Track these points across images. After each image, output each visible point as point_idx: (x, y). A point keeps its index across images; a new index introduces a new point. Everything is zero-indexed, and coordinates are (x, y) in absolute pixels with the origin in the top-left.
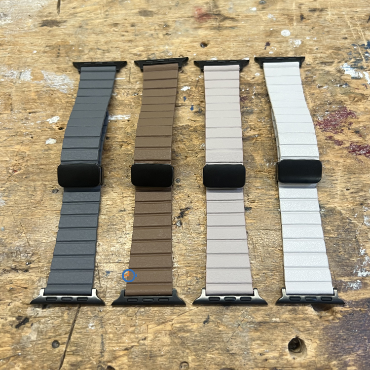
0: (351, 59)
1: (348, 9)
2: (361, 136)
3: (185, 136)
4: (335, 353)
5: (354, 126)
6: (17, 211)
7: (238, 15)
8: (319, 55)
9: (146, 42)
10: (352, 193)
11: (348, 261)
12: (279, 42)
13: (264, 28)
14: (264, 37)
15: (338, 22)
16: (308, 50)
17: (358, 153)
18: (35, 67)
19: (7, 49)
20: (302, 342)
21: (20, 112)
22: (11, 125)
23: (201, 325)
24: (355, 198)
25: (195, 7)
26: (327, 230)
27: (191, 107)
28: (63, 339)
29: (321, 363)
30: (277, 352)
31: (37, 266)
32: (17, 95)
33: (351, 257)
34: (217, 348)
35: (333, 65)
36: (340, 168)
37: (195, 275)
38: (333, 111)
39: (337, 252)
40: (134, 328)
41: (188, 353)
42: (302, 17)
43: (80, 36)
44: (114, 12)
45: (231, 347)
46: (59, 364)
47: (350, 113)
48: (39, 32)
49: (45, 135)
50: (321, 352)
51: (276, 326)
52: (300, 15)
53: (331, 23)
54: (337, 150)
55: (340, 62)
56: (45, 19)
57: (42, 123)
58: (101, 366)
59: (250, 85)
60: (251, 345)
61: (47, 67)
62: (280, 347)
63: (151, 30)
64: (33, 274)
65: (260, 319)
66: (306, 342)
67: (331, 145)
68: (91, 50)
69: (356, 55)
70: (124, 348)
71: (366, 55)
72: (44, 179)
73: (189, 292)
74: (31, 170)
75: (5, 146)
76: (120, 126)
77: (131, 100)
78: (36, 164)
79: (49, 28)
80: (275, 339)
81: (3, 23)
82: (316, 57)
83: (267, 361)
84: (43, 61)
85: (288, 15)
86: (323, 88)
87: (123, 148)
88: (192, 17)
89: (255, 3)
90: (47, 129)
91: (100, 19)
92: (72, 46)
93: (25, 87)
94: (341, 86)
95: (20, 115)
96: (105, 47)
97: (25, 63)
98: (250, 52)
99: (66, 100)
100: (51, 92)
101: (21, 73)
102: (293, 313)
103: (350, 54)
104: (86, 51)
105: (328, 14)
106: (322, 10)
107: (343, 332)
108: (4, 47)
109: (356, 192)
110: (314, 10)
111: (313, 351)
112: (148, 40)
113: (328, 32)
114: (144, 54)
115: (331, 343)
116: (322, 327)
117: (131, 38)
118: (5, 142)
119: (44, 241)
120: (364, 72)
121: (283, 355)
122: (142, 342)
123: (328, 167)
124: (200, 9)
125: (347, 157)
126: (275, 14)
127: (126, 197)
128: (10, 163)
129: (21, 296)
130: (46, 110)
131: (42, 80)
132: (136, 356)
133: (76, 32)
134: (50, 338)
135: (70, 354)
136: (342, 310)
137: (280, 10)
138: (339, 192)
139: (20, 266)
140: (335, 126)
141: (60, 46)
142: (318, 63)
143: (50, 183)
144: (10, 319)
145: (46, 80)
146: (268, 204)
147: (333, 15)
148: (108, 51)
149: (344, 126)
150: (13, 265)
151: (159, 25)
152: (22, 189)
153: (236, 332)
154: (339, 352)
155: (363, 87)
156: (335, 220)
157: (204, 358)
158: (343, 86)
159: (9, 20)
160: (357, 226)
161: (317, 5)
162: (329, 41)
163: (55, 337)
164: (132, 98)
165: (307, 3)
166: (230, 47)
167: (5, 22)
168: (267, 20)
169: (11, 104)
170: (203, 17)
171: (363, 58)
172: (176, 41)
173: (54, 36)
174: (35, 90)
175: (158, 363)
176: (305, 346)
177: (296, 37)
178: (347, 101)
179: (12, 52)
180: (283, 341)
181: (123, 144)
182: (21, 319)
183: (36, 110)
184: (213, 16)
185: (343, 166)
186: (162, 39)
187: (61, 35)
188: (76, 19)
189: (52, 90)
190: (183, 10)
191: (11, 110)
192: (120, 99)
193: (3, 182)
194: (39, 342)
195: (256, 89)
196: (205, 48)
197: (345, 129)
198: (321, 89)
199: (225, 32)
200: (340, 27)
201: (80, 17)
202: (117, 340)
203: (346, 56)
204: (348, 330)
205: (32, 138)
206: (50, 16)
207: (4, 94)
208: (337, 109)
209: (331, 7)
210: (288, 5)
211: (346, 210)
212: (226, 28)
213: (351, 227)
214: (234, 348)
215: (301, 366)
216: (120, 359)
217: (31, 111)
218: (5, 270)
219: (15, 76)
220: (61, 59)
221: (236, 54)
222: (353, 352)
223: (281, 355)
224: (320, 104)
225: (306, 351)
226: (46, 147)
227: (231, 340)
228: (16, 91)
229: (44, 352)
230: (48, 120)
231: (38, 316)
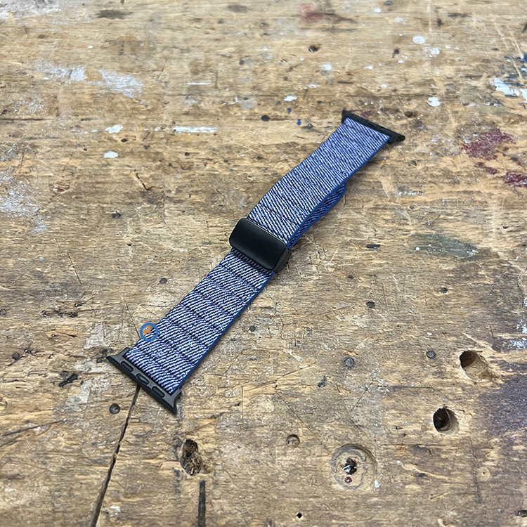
0: (504, 73)
1: (498, 16)
2: (519, 164)
3: (290, 156)
4: (497, 428)
5: (510, 152)
6: (64, 239)
7: (357, 16)
8: (463, 68)
9: (238, 42)
10: (511, 231)
11: (508, 314)
12: (411, 50)
13: (392, 32)
14: (391, 43)
15: (485, 31)
16: (448, 61)
17: (517, 184)
18: (90, 65)
19: (52, 42)
20: (451, 413)
21: (70, 118)
22: (56, 133)
23: (316, 388)
24: (515, 237)
25: (302, 5)
26: (481, 275)
27: (297, 121)
28: (125, 403)
29: (478, 441)
30: (418, 425)
31: (90, 308)
32: (65, 98)
33: (513, 308)
34: (337, 417)
35: (481, 79)
36: (495, 201)
37: (305, 326)
38: (482, 134)
39: (495, 303)
40: (224, 390)
41: (297, 423)
42: (440, 23)
43: (151, 31)
44: (196, 6)
45: (356, 418)
46: (119, 434)
47: (505, 136)
48: (96, 24)
49: (103, 147)
50: (478, 426)
51: (416, 392)
52: (436, 20)
53: (477, 31)
54: (490, 180)
55: (489, 77)
56: (105, 9)
57: (100, 132)
58: (178, 438)
59: (375, 98)
60: (384, 416)
61: (106, 65)
62: (423, 418)
63: (244, 29)
64: (84, 319)
65: (394, 383)
66: (457, 414)
67: (481, 173)
68: (165, 48)
69: (510, 69)
70: (210, 415)
71: (523, 69)
72: (101, 200)
73: (299, 347)
74: (83, 189)
75: (48, 159)
76: (204, 141)
77: (219, 110)
78: (90, 181)
79: (109, 20)
80: (416, 409)
81: (48, 11)
82: (458, 69)
83: (406, 437)
84: (101, 58)
85: (421, 19)
86: (468, 106)
87: (208, 167)
88: (298, 16)
89: (380, 3)
90: (105, 140)
91: (178, 12)
92: (140, 42)
93: (76, 89)
94: (492, 104)
95: (70, 121)
96: (184, 46)
97: (77, 59)
98: (374, 60)
99: (132, 106)
100: (111, 95)
101: (71, 71)
102: (439, 377)
103: (502, 67)
104: (159, 50)
105: (473, 21)
106: (464, 15)
107: (506, 402)
108: (49, 40)
109: (516, 231)
110: (455, 15)
111: (467, 425)
112: (241, 40)
113: (473, 41)
114: (234, 55)
115: (490, 415)
116: (478, 395)
117: (219, 36)
118: (48, 154)
119: (100, 277)
120: (521, 90)
121: (427, 429)
122: (235, 407)
123: (479, 199)
124: (308, 8)
125: (503, 187)
126: (405, 17)
127: (211, 226)
128: (55, 180)
129: (67, 345)
130: (105, 117)
131: (100, 80)
132: (227, 426)
133: (145, 26)
134: (106, 401)
135: (134, 422)
136: (504, 374)
137: (411, 13)
138: (494, 230)
139: (66, 308)
140: (486, 151)
141: (124, 42)
142: (461, 77)
143: (110, 206)
144: (51, 375)
145: (104, 81)
146: (402, 242)
147: (479, 22)
148: (188, 51)
149: (498, 151)
150: (56, 307)
151: (256, 24)
152: (71, 211)
153: (363, 398)
154: (502, 427)
155: (520, 107)
156: (489, 264)
157: (319, 431)
158: (495, 105)
159: (56, 8)
160: (520, 271)
161: (458, 10)
162: (475, 51)
163: (114, 400)
164: (220, 108)
165: (445, 7)
166: (347, 53)
167: (51, 10)
168: (394, 23)
169: (57, 108)
170: (312, 16)
171: (519, 73)
172: (278, 42)
173: (116, 29)
174: (90, 93)
175: (258, 435)
176: (456, 419)
177: (433, 45)
178: (500, 123)
179: (59, 45)
180: (427, 411)
181: (208, 162)
182: (67, 375)
183: (91, 116)
184: (325, 16)
185: (498, 199)
186: (259, 40)
187: (125, 29)
188: (146, 11)
189: (113, 94)
190: (286, 7)
191: (58, 115)
192: (204, 108)
193: (45, 203)
194: (92, 405)
195: (382, 103)
196: (316, 53)
197: (500, 155)
198: (466, 107)
199: (342, 35)
200: (488, 36)
201: (150, 9)
202: (200, 405)
203: (497, 69)
204: (512, 399)
205: (85, 150)
206: (110, 6)
207: (49, 95)
208: (487, 131)
209: (477, 13)
210: (421, 7)
211: (504, 252)
212: (342, 30)
213: (512, 272)
214: (361, 420)
215: (451, 444)
216: (204, 430)
217: (84, 117)
218: (45, 313)
219: (64, 74)
220: (125, 57)
221: (355, 61)
222: (520, 427)
223: (425, 429)
224: (466, 124)
225: (458, 426)
226: (104, 162)
227: (355, 408)
228: (65, 92)
229: (97, 418)
230: (107, 130)
231: (90, 372)
